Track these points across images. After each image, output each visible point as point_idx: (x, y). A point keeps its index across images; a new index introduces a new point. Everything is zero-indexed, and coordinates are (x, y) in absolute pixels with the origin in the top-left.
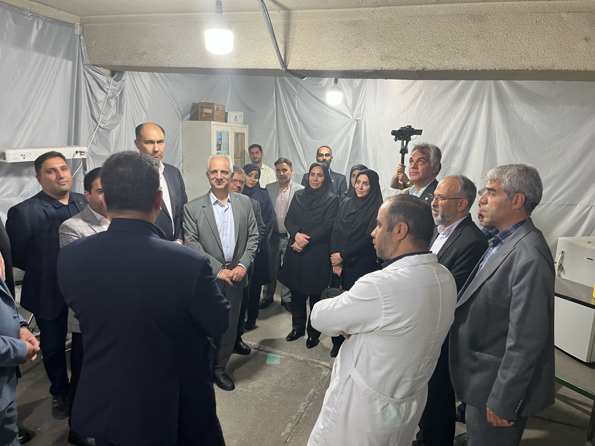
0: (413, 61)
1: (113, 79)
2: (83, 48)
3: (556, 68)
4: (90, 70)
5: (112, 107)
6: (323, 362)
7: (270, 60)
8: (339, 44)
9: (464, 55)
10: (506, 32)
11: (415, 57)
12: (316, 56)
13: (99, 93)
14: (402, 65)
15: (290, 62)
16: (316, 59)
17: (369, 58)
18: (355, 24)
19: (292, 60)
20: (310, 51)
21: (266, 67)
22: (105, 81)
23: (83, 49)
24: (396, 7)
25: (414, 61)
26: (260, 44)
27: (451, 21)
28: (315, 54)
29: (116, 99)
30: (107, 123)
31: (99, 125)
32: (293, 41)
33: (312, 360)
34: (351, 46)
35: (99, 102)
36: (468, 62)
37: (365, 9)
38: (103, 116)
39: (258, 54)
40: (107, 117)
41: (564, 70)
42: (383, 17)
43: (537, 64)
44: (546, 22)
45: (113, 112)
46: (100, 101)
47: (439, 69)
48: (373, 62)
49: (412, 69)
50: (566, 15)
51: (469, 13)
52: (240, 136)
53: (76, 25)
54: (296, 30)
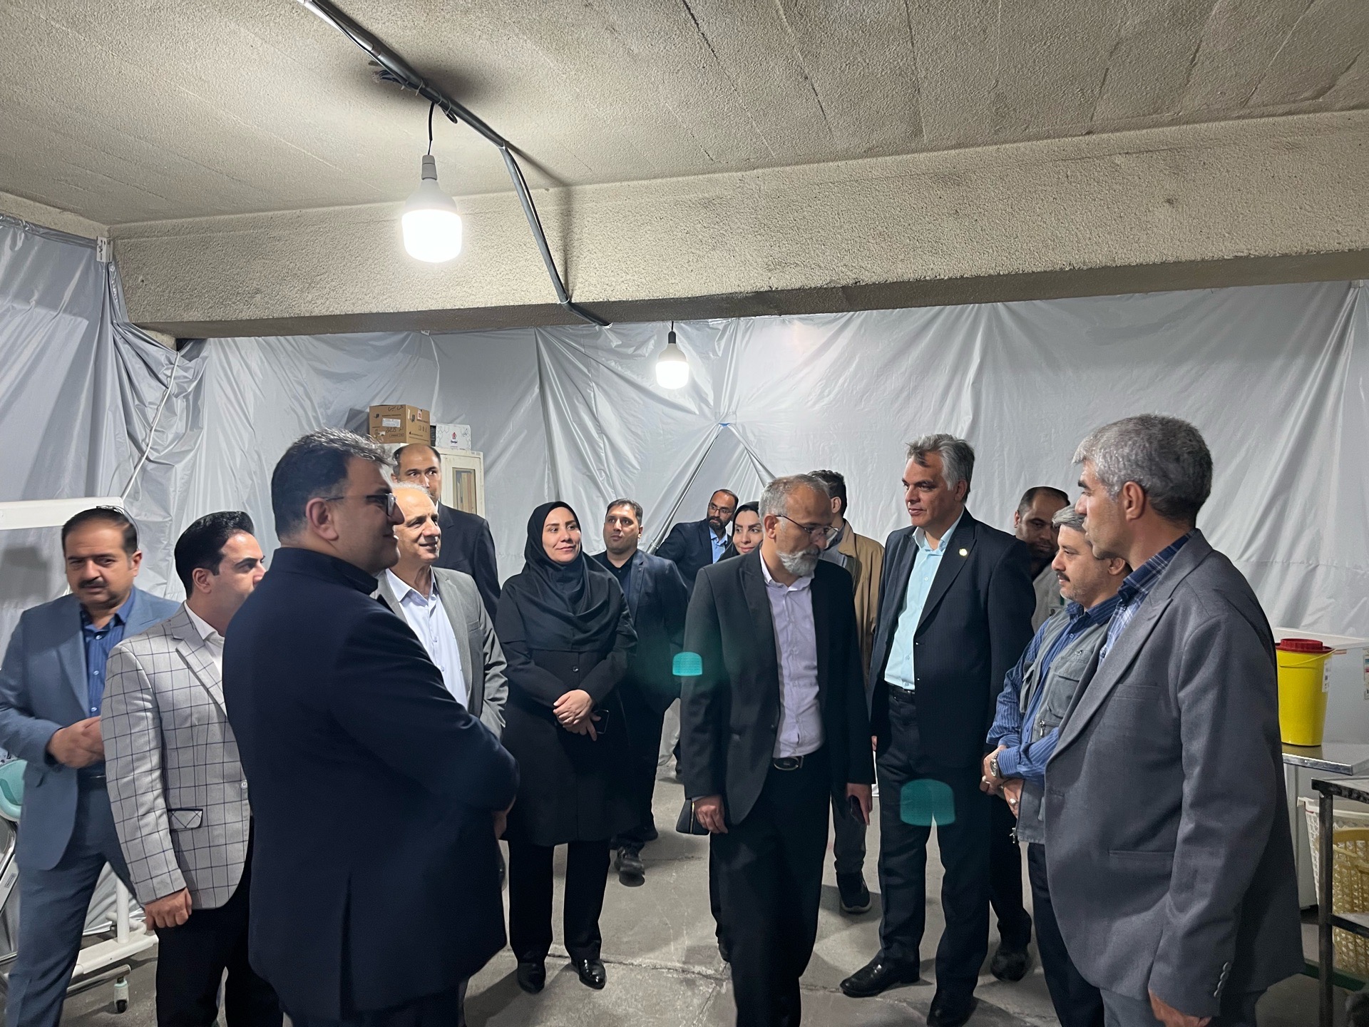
0: (834, 269)
1: (182, 356)
2: (114, 290)
3: (1119, 263)
4: (130, 336)
5: (176, 415)
6: (696, 967)
7: (533, 287)
8: (678, 244)
9: (933, 251)
10: (1010, 202)
11: (836, 261)
12: (631, 272)
13: (149, 384)
14: (810, 277)
15: (577, 288)
16: (632, 278)
17: (743, 269)
18: (707, 204)
19: (582, 283)
20: (617, 264)
21: (527, 302)
22: (163, 359)
23: (115, 292)
24: (788, 168)
25: (835, 267)
26: (511, 256)
27: (899, 188)
28: (630, 268)
29: (186, 397)
30: (164, 450)
31: (147, 456)
32: (580, 246)
33: (669, 964)
34: (703, 248)
35: (147, 404)
36: (944, 264)
37: (726, 175)
38: (157, 437)
39: (507, 277)
40: (165, 436)
41: (1135, 264)
42: (762, 188)
43: (1080, 257)
44: (1086, 176)
45: (179, 425)
46: (150, 403)
47: (887, 281)
48: (751, 275)
49: (833, 285)
50: (1123, 160)
51: (932, 171)
52: (465, 476)
53: (99, 242)
54: (586, 223)
